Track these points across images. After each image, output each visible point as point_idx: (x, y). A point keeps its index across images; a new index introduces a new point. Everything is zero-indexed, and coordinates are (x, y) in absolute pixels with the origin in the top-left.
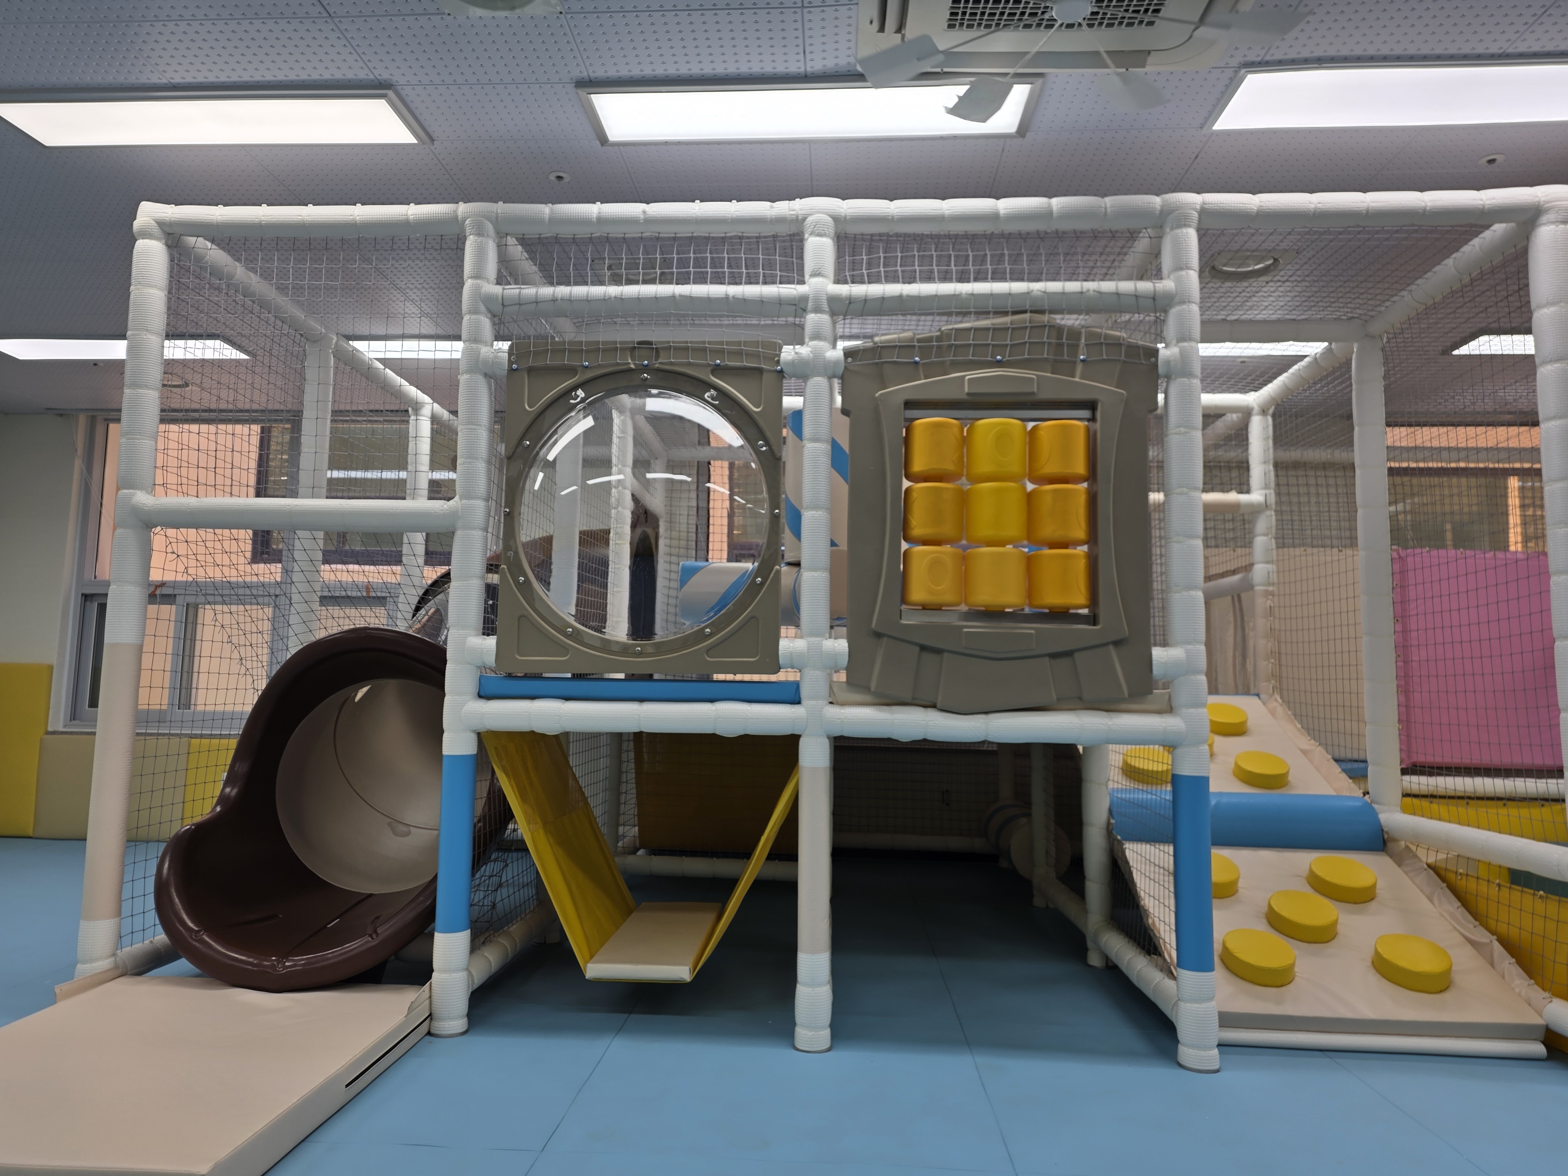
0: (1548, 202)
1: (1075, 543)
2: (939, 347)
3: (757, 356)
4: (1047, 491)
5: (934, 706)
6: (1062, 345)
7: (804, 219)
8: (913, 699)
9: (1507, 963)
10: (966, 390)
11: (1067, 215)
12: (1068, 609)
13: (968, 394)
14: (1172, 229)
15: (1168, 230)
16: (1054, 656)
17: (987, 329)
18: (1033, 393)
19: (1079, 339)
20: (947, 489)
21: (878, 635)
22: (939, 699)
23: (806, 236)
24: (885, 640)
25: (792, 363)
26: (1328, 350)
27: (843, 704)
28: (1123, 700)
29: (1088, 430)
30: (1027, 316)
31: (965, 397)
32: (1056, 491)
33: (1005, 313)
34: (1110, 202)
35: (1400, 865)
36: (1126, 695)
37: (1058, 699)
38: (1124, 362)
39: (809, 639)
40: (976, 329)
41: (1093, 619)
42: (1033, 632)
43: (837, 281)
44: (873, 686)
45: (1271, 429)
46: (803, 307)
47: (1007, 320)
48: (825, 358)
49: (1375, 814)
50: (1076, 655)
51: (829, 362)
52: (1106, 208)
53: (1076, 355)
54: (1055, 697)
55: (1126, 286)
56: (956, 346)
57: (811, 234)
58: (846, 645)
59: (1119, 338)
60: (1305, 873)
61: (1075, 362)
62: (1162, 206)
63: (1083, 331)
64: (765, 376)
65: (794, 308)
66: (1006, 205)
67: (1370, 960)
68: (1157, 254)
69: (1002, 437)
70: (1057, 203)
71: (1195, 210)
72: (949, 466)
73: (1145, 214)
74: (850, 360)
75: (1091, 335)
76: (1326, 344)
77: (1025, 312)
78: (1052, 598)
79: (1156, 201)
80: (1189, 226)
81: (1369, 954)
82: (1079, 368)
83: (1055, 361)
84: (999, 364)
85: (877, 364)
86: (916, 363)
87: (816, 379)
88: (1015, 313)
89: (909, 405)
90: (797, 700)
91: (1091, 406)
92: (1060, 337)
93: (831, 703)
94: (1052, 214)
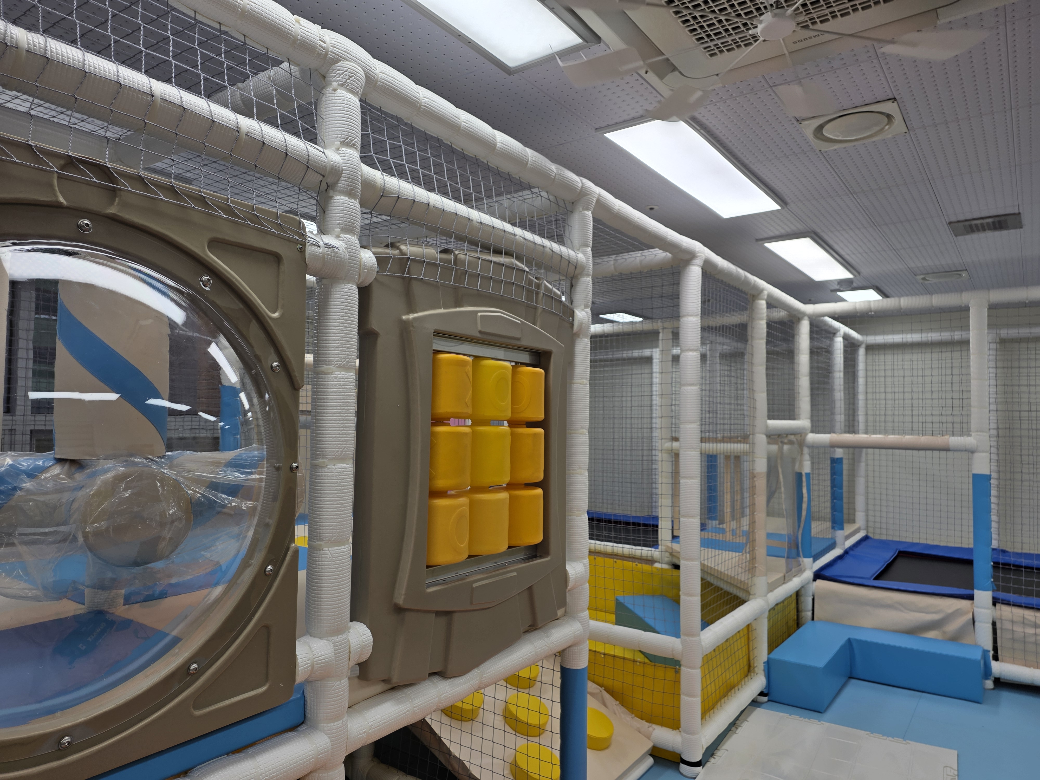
0: (699, 253)
2: (456, 271)
6: (531, 292)
10: (479, 327)
11: (534, 169)
13: (480, 332)
18: (519, 339)
19: (540, 289)
21: (400, 611)
23: (334, 84)
24: (408, 615)
25: (322, 258)
30: (514, 259)
31: (478, 334)
34: (555, 169)
42: (515, 573)
43: (365, 160)
44: (395, 676)
48: (359, 260)
51: (362, 266)
52: (554, 173)
56: (468, 276)
61: (537, 311)
62: (581, 187)
64: (285, 267)
66: (500, 138)
69: (500, 380)
71: (595, 199)
75: (546, 288)
77: (513, 255)
79: (579, 182)
82: (540, 317)
83: (527, 307)
85: (405, 279)
88: (505, 253)
89: (437, 334)
91: (548, 357)
92: (531, 284)
94: (527, 162)
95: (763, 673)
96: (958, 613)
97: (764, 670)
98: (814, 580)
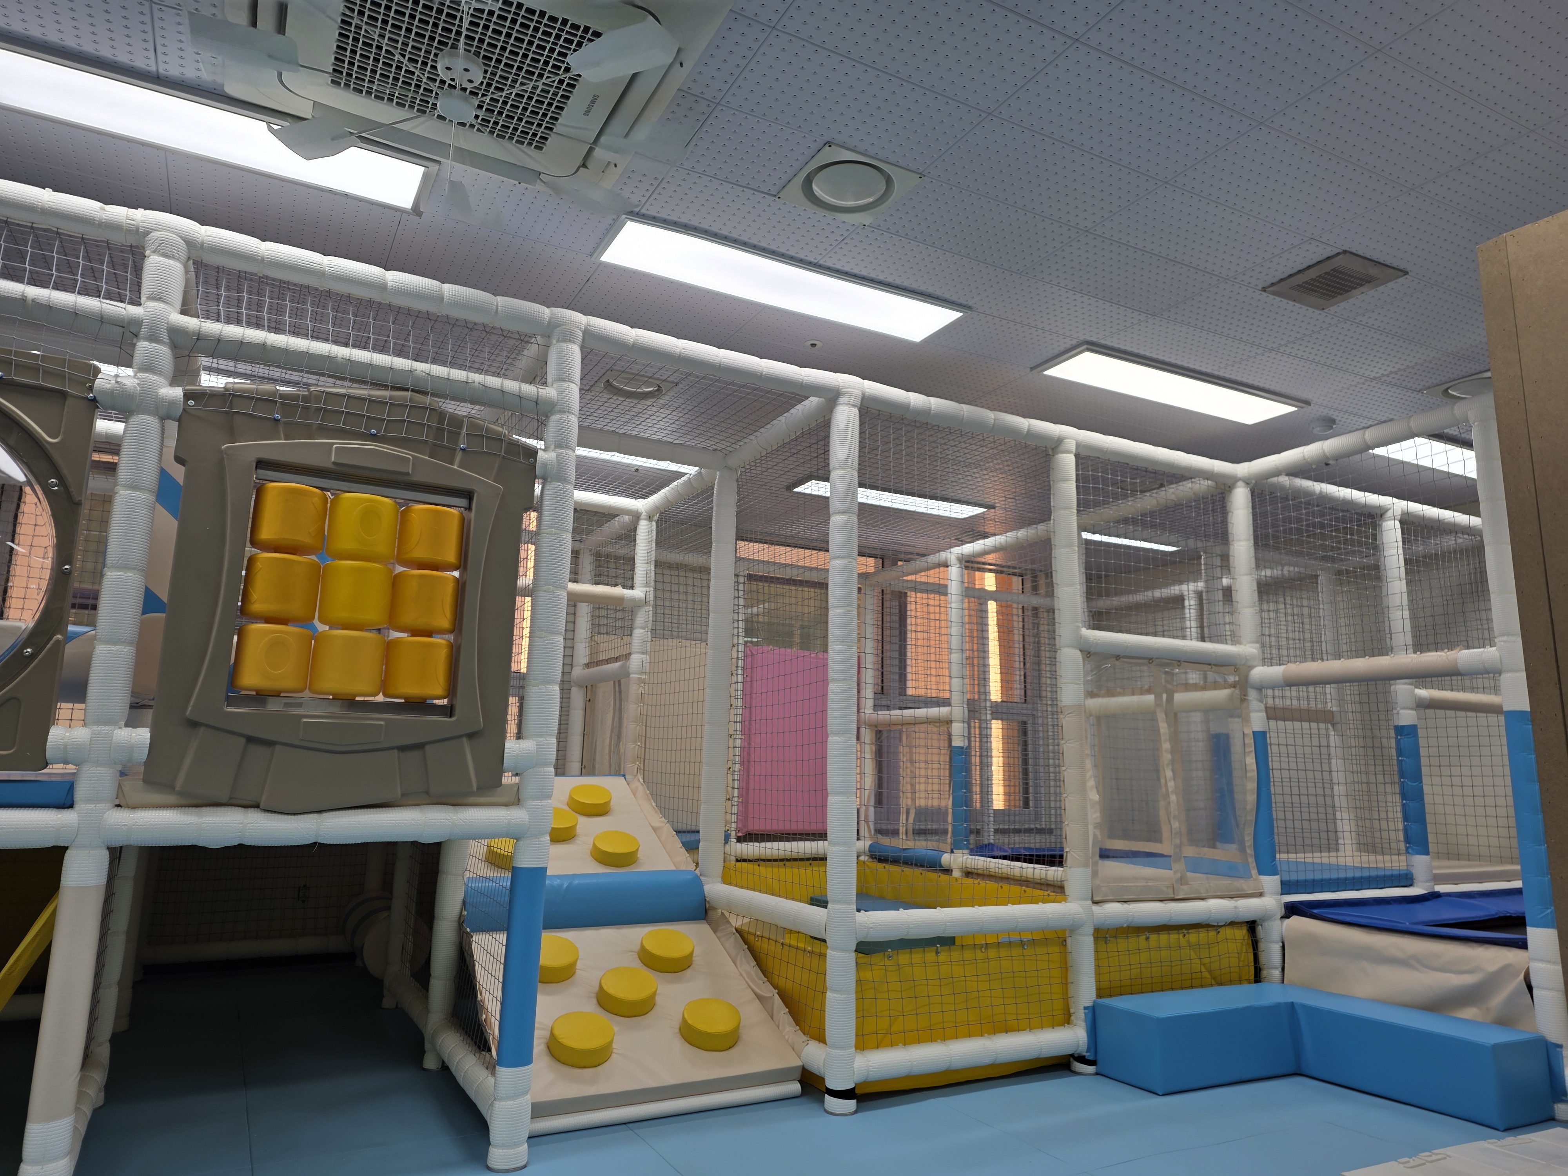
1: (440, 632)
2: (305, 408)
3: (61, 376)
4: (413, 576)
5: (256, 806)
6: (443, 430)
7: (148, 233)
8: (230, 798)
9: (781, 1012)
10: (333, 459)
11: (458, 304)
12: (426, 700)
13: (334, 463)
14: (558, 341)
15: (554, 342)
16: (402, 749)
17: (362, 399)
18: (408, 474)
19: (461, 428)
20: (299, 562)
21: (194, 724)
22: (264, 798)
23: (147, 253)
24: (202, 729)
25: (111, 393)
26: (699, 474)
27: (134, 807)
28: (471, 794)
29: (463, 519)
30: (409, 393)
31: (332, 466)
32: (422, 576)
33: (385, 387)
34: (503, 302)
35: (715, 931)
36: (475, 789)
37: (403, 795)
38: (504, 457)
39: (95, 728)
40: (350, 397)
41: (449, 711)
42: (382, 723)
43: (184, 312)
44: (179, 784)
45: (654, 533)
46: (134, 331)
47: (386, 393)
48: (157, 395)
49: (701, 885)
50: (427, 747)
51: (163, 400)
52: (497, 306)
53: (456, 443)
54: (399, 793)
55: (511, 385)
56: (326, 410)
57: (154, 252)
58: (148, 735)
59: (500, 434)
60: (637, 948)
61: (455, 450)
62: (550, 318)
63: (465, 420)
64: (69, 402)
65: (122, 330)
66: (395, 278)
67: (678, 1027)
68: (543, 362)
69: (369, 514)
70: (448, 289)
71: (580, 329)
72: (304, 537)
73: (534, 321)
74: (191, 402)
75: (473, 426)
76: (696, 468)
77: (407, 390)
78: (409, 687)
79: (545, 312)
80: (574, 343)
81: (676, 1023)
82: (459, 456)
83: (434, 445)
84: (374, 438)
85: (227, 413)
86: (275, 420)
87: (141, 416)
88: (395, 388)
89: (261, 464)
90: (68, 803)
91: (468, 495)
92: (441, 421)
93: (118, 806)
94: (443, 298)
95: (1083, 1024)
96: (1505, 971)
97: (1086, 1021)
98: (1286, 916)
